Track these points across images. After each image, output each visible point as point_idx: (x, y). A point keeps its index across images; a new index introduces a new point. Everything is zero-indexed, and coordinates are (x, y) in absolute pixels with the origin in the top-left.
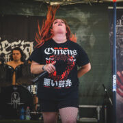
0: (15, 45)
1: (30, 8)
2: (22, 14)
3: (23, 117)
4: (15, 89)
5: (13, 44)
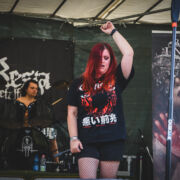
0: (27, 77)
1: (47, 29)
2: (37, 37)
3: (36, 168)
4: (27, 132)
5: (24, 75)
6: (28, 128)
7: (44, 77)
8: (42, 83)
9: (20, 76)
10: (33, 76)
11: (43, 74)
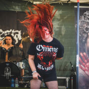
0: (7, 33)
1: (18, 5)
2: (13, 10)
3: (13, 85)
4: (8, 64)
5: (6, 32)
6: (8, 63)
7: (17, 33)
8: (17, 36)
9: (3, 32)
10: (11, 33)
11: (17, 31)
